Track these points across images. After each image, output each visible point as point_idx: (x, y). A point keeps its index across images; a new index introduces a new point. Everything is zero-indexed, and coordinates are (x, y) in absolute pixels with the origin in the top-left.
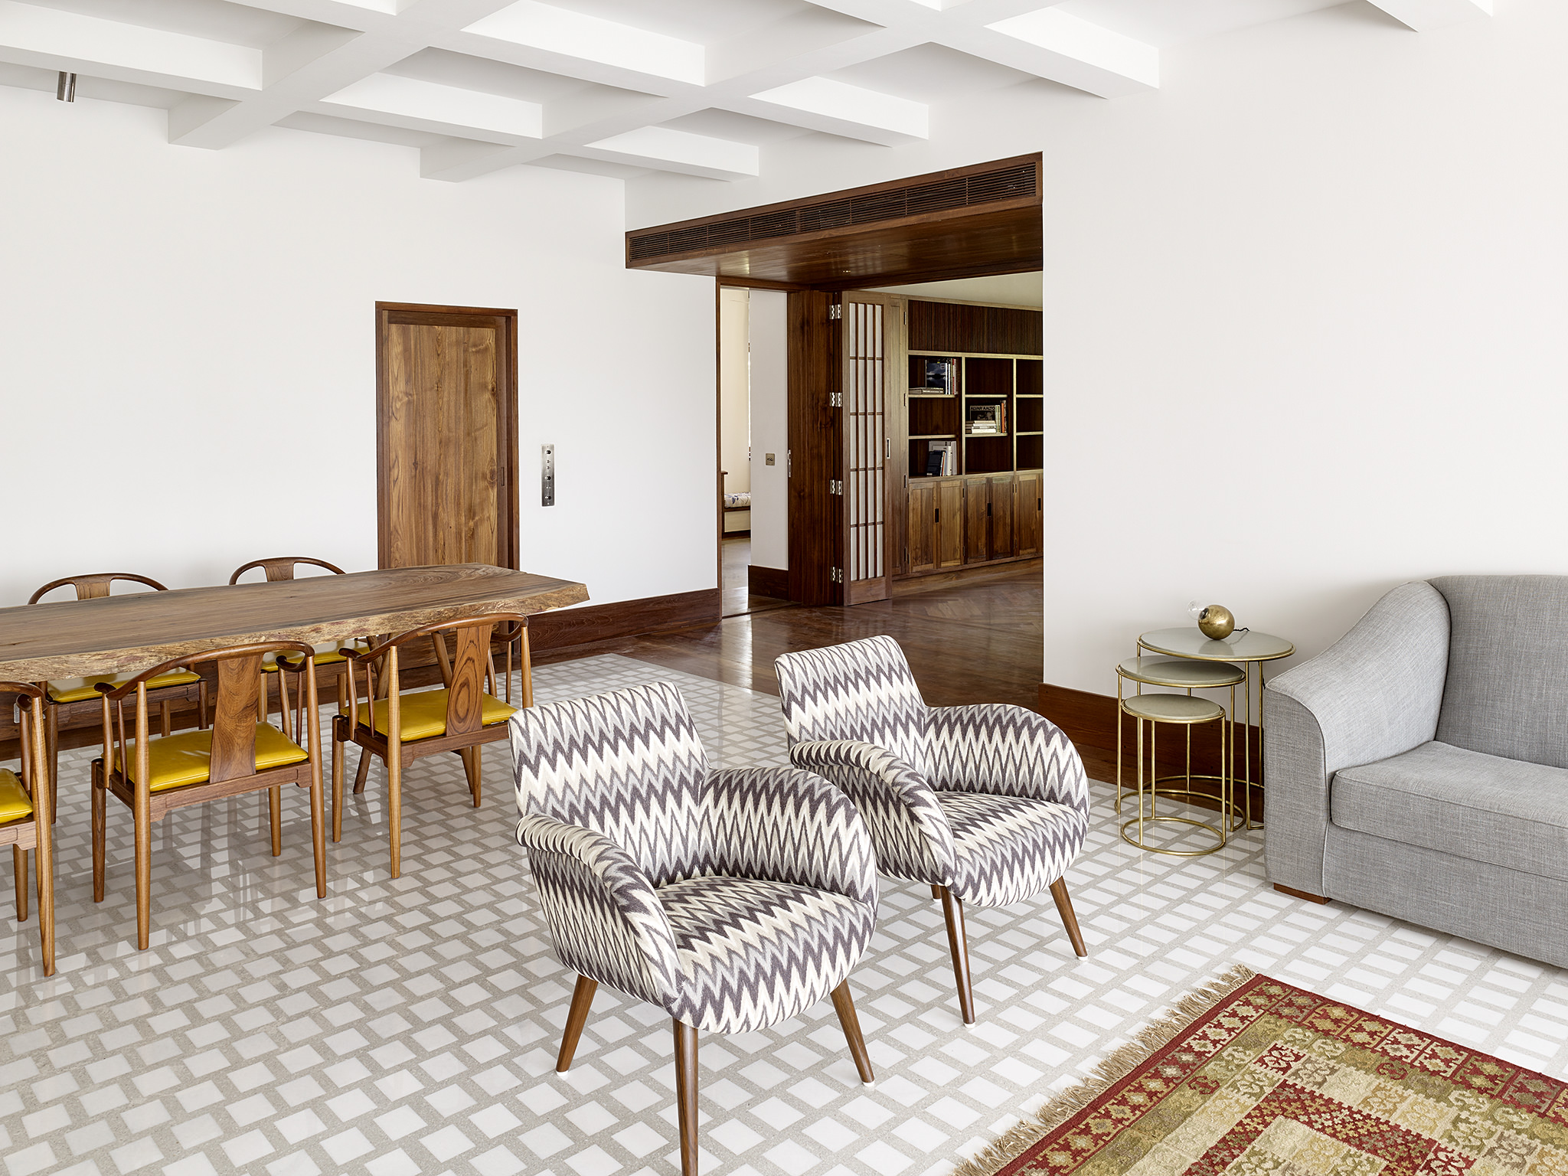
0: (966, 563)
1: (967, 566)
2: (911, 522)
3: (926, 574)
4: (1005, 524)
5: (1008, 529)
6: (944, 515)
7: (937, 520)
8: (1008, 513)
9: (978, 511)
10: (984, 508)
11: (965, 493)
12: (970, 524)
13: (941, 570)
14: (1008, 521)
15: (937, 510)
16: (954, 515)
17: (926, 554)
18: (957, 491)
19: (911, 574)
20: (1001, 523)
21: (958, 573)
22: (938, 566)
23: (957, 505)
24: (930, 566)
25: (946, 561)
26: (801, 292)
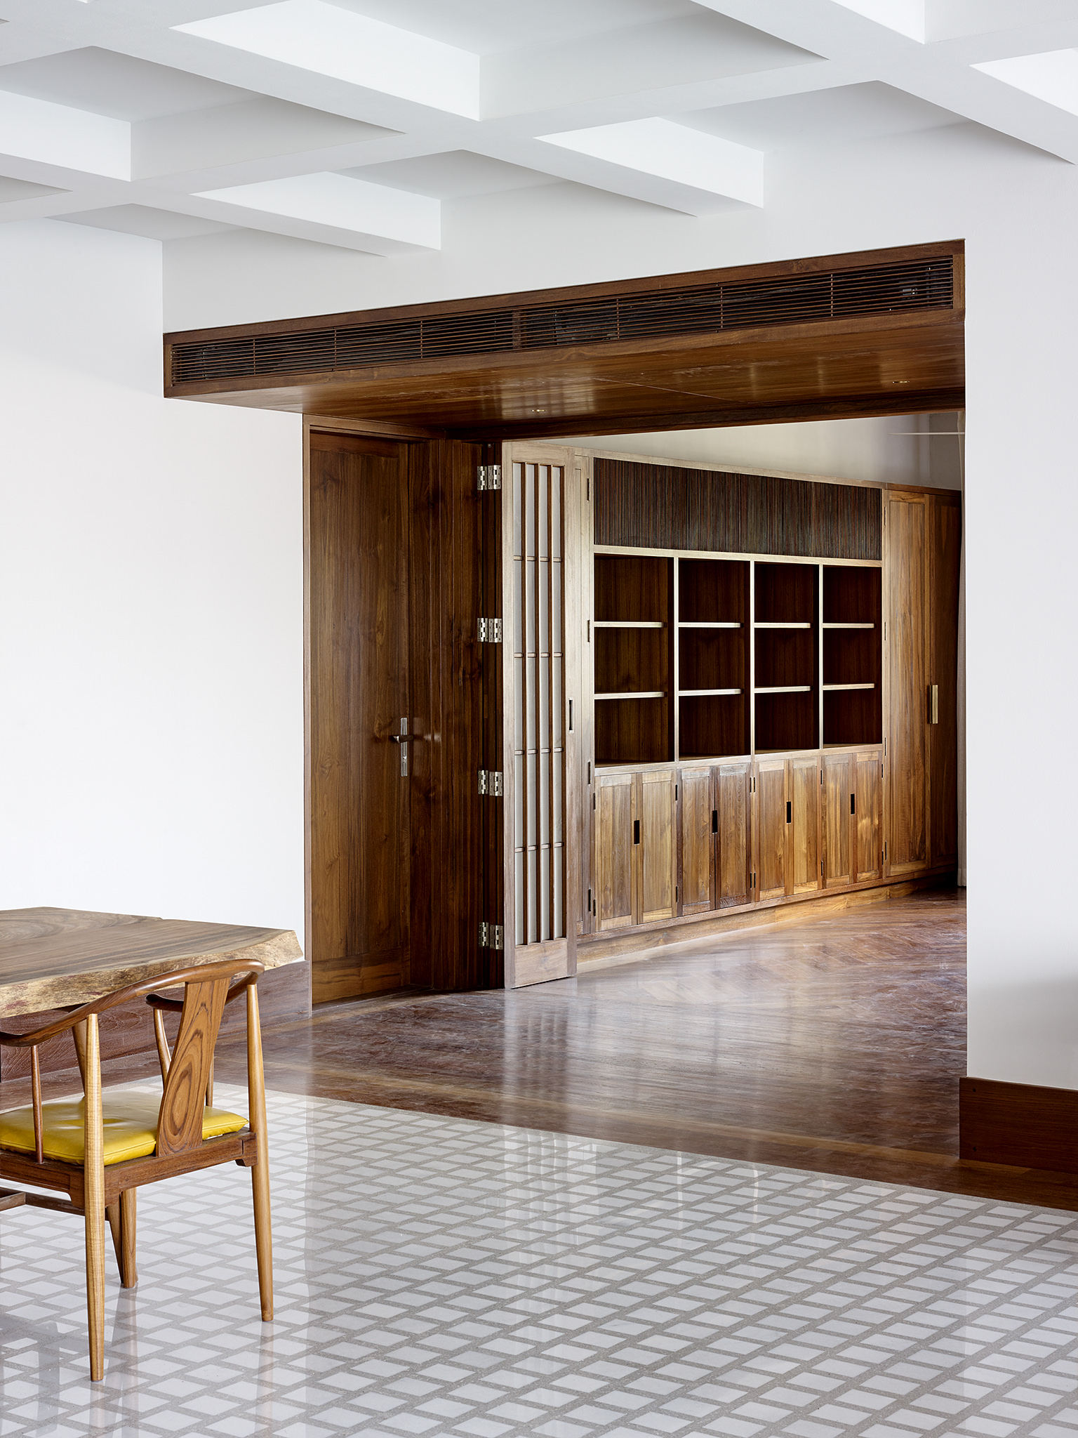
0: (680, 914)
1: (682, 920)
2: (598, 843)
3: (620, 935)
4: (738, 846)
5: (743, 854)
6: (647, 832)
7: (637, 841)
8: (743, 827)
9: (697, 823)
10: (707, 819)
11: (678, 793)
12: (685, 847)
13: (643, 928)
14: (743, 841)
15: (637, 823)
16: (663, 831)
17: (621, 898)
18: (667, 789)
19: (598, 935)
20: (732, 845)
21: (667, 932)
22: (638, 920)
23: (667, 815)
24: (626, 921)
25: (651, 910)
26: (431, 443)
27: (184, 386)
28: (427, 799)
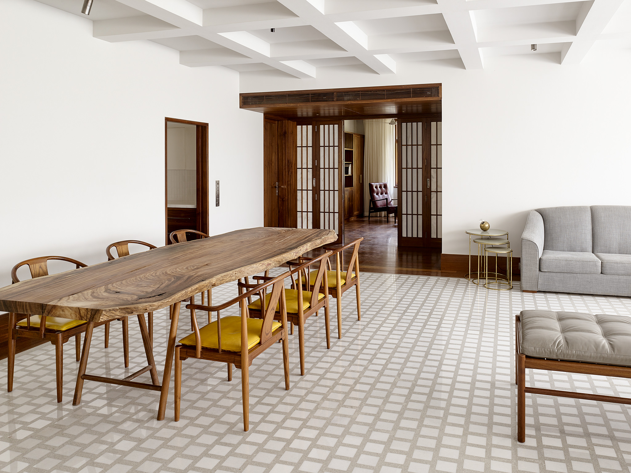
26: (284, 121)
27: (245, 106)
28: (283, 200)
